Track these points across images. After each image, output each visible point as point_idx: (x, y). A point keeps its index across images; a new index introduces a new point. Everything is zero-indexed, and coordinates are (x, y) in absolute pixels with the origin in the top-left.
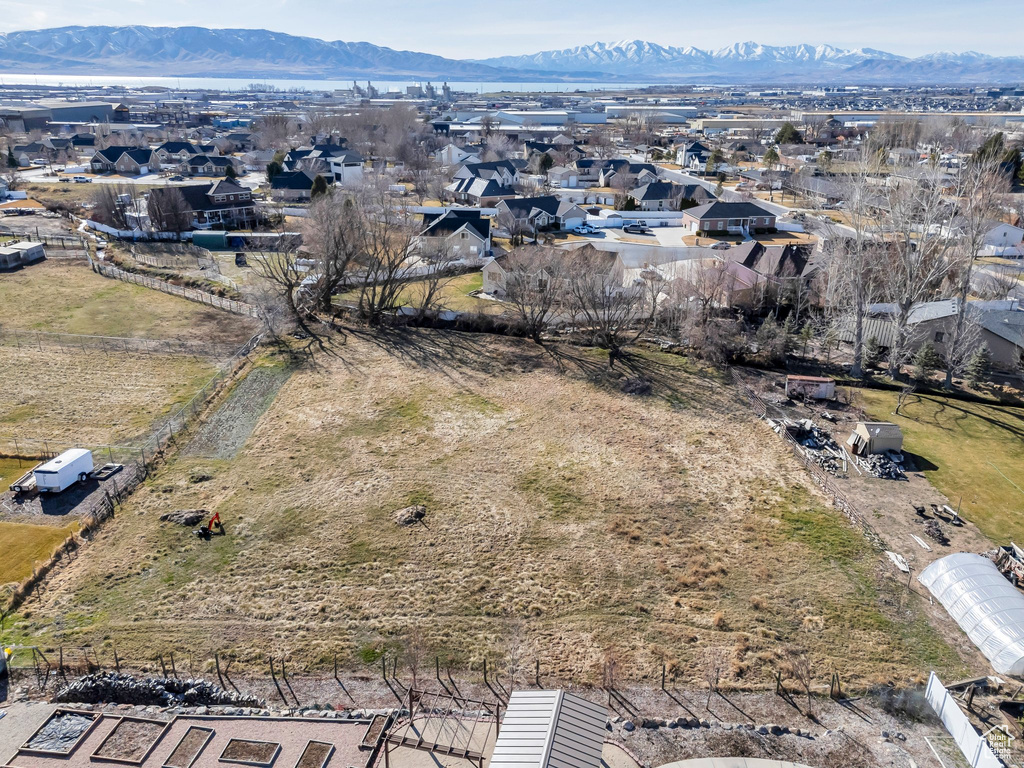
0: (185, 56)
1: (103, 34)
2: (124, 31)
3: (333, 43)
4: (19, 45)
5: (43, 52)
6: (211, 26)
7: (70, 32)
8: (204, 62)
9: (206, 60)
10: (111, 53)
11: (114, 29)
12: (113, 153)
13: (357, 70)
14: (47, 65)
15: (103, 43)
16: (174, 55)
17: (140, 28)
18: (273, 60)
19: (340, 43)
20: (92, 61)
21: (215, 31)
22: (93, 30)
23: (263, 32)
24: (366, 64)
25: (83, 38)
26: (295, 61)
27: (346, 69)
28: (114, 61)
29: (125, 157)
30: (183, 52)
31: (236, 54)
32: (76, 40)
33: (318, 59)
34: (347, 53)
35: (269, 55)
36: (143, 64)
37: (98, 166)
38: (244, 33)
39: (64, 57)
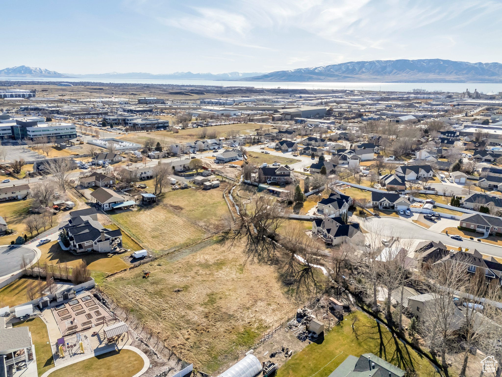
0: (395, 73)
1: (362, 64)
2: (372, 63)
3: (476, 64)
4: (329, 70)
5: (336, 73)
6: (411, 59)
7: (349, 64)
8: (403, 76)
9: (404, 74)
10: (363, 72)
11: (367, 62)
12: (282, 143)
13: (487, 77)
14: (336, 78)
15: (361, 68)
16: (390, 72)
17: (378, 61)
18: (439, 73)
19: (480, 64)
20: (354, 76)
21: (413, 61)
22: (358, 63)
23: (438, 60)
24: (493, 74)
25: (354, 67)
26: (450, 74)
27: (480, 77)
28: (363, 76)
29: (285, 145)
30: (395, 71)
31: (420, 71)
32: (350, 68)
33: (465, 72)
34: (483, 69)
35: (437, 71)
36: (375, 77)
37: (277, 147)
38: (427, 61)
39: (344, 75)
